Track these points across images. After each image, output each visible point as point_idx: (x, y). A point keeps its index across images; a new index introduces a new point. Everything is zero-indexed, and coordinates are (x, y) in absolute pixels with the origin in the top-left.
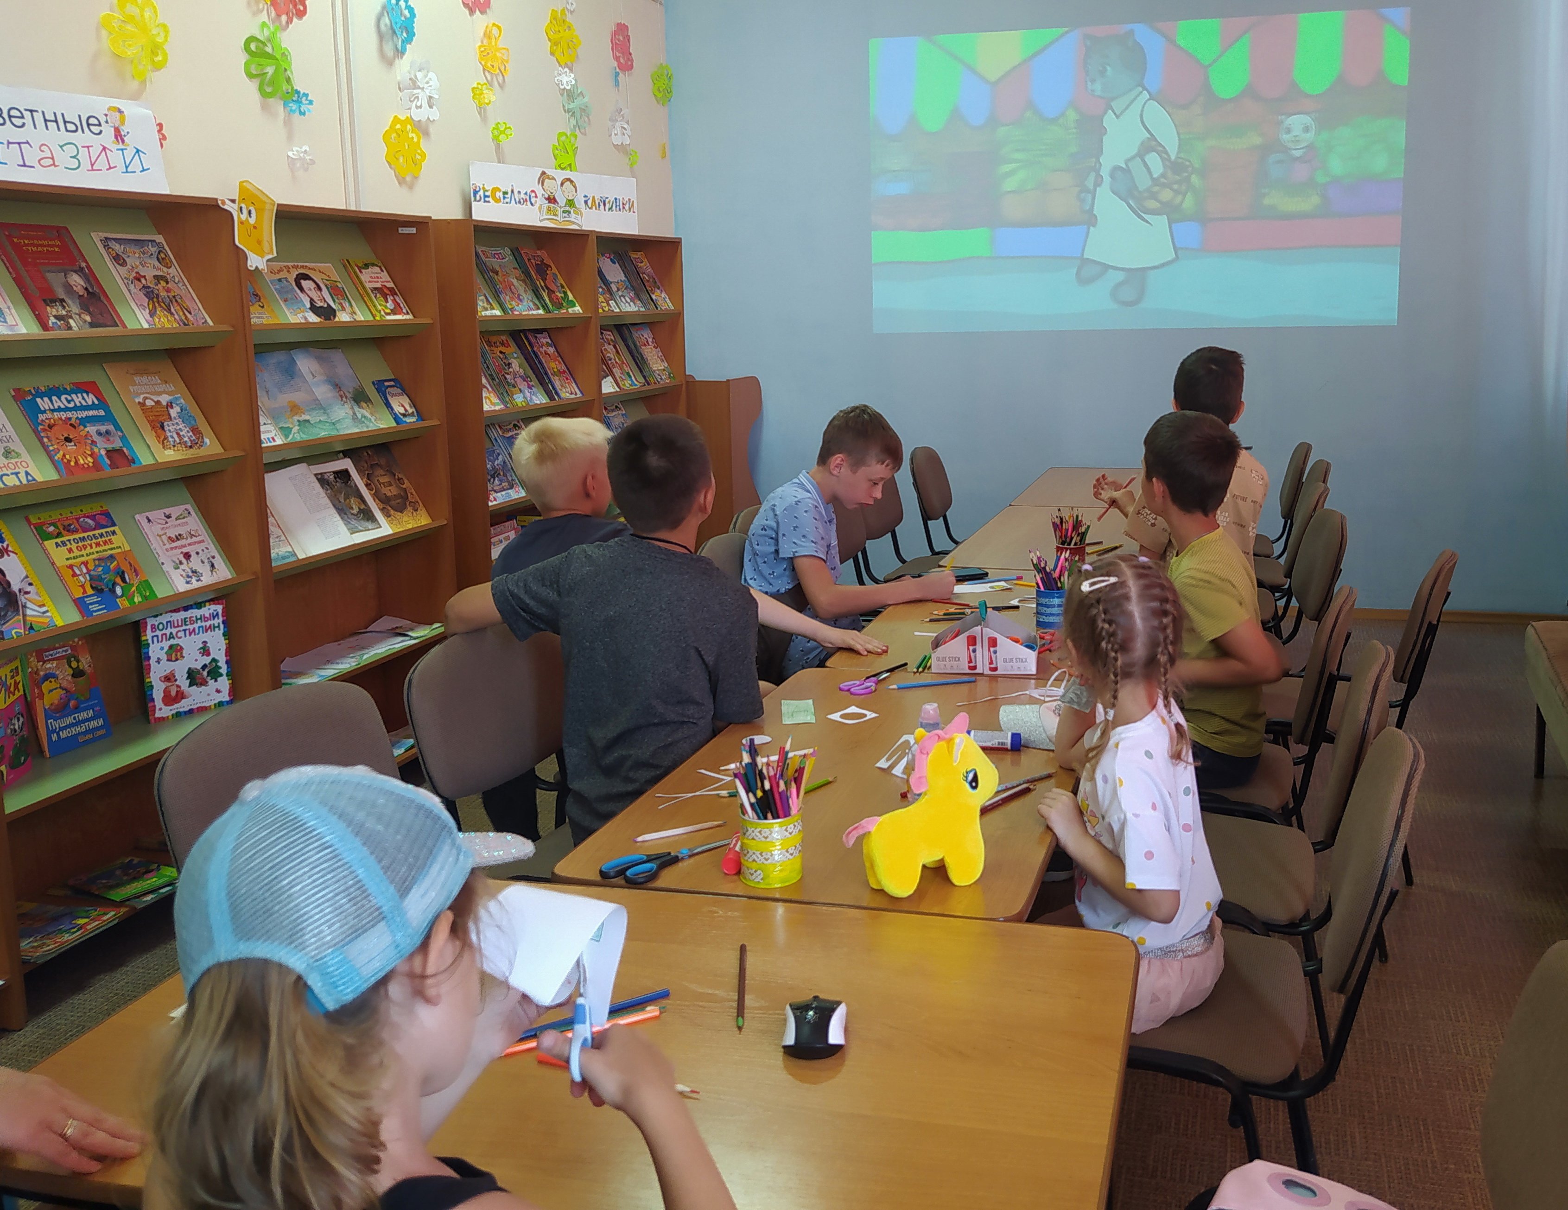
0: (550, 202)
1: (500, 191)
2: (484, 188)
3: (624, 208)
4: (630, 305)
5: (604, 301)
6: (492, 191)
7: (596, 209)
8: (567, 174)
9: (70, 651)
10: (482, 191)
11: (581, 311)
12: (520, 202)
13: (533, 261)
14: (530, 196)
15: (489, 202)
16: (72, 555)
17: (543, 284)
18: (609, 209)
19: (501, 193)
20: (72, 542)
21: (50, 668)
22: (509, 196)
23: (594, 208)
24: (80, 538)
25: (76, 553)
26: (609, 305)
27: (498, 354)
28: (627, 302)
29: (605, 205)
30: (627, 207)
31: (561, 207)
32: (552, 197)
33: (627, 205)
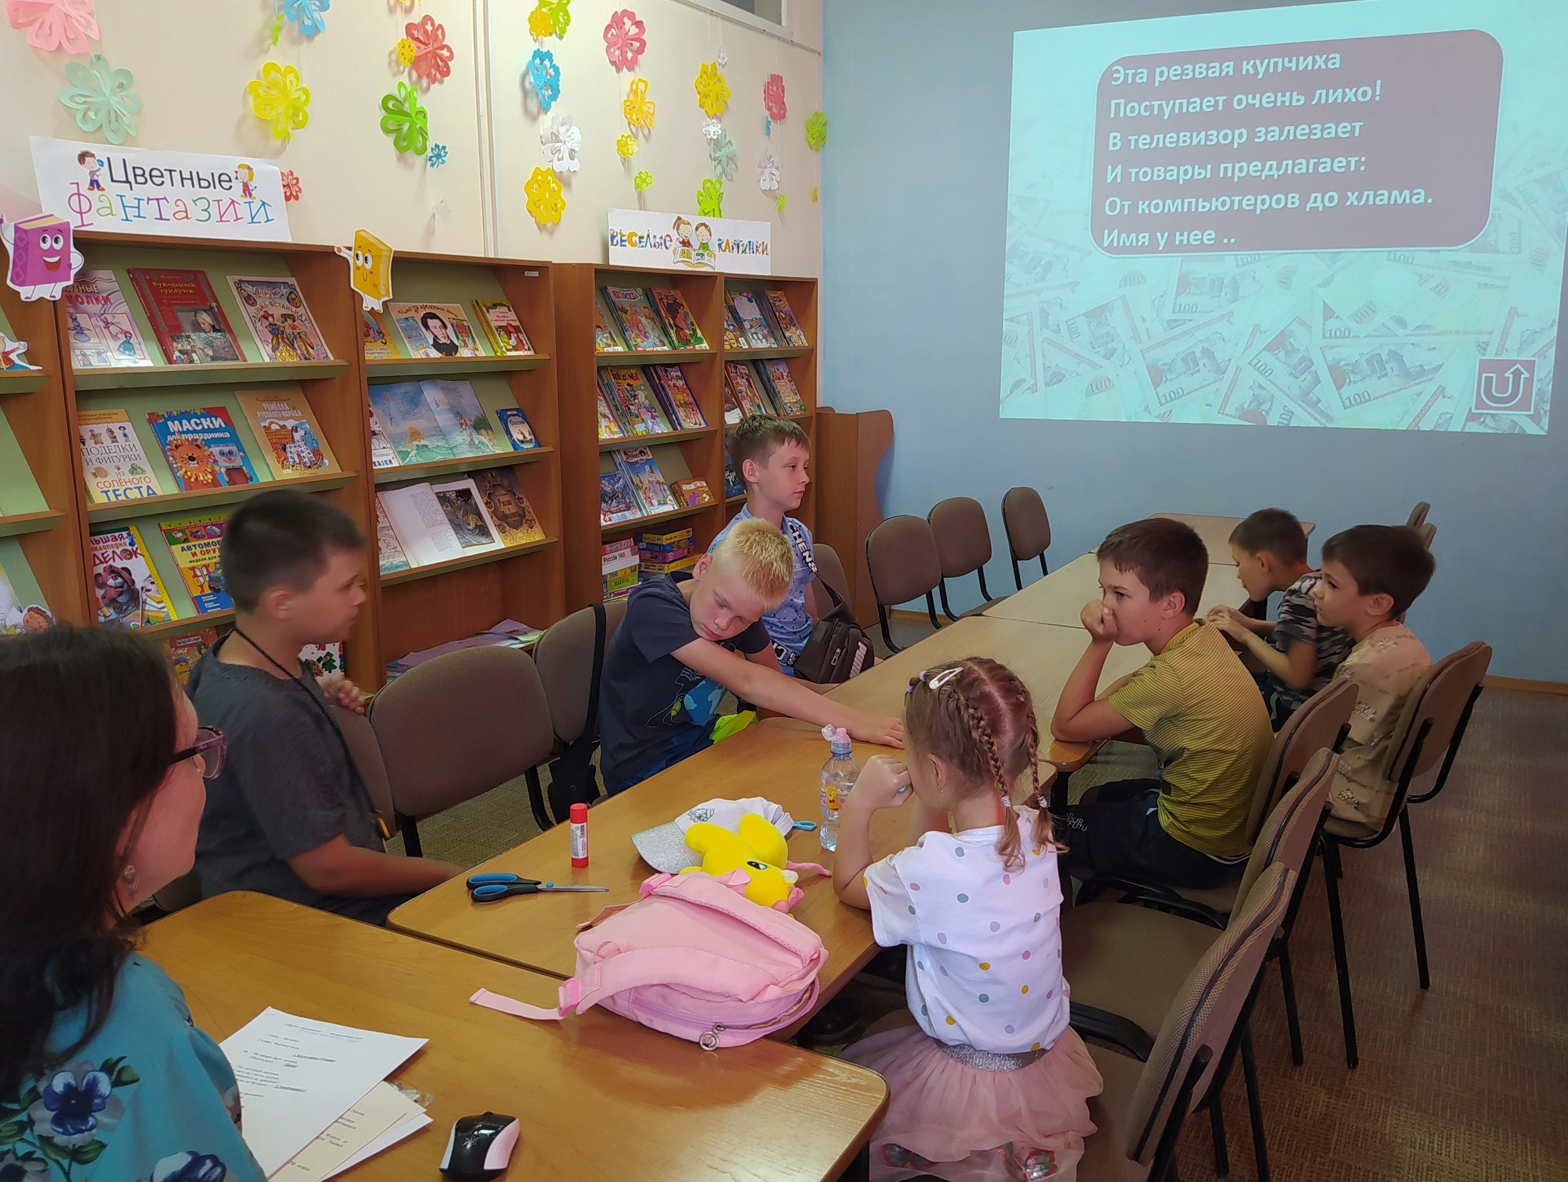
0: (684, 246)
1: (636, 235)
2: (621, 233)
3: (757, 250)
4: (762, 342)
5: (733, 338)
6: (628, 236)
7: (729, 251)
8: (703, 219)
9: (200, 640)
10: (619, 236)
11: (708, 348)
12: (655, 246)
13: (665, 301)
14: (665, 240)
15: (625, 246)
16: (195, 558)
17: (672, 322)
18: (743, 252)
19: (638, 237)
20: (197, 547)
21: (182, 654)
22: (645, 240)
23: (727, 250)
24: (205, 544)
25: (200, 556)
26: (738, 342)
27: (625, 386)
28: (759, 338)
29: (738, 248)
30: (760, 250)
31: (694, 250)
32: (686, 241)
33: (761, 247)
